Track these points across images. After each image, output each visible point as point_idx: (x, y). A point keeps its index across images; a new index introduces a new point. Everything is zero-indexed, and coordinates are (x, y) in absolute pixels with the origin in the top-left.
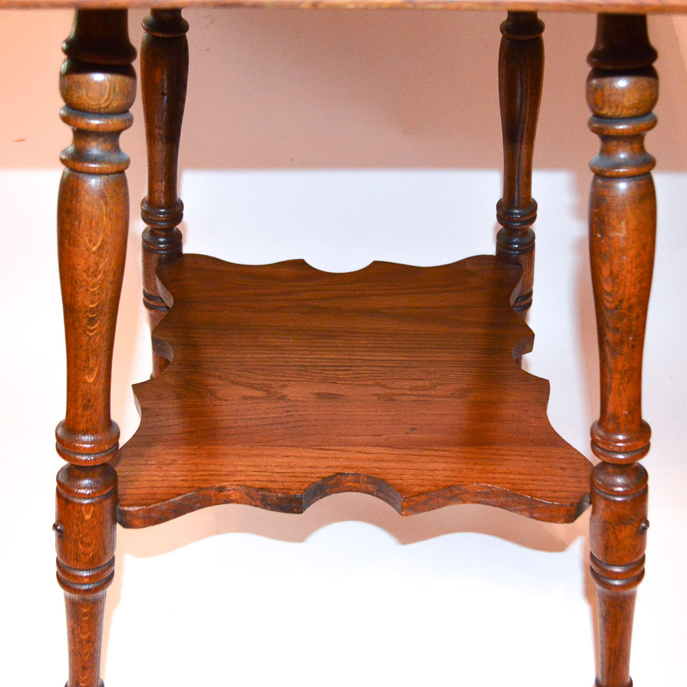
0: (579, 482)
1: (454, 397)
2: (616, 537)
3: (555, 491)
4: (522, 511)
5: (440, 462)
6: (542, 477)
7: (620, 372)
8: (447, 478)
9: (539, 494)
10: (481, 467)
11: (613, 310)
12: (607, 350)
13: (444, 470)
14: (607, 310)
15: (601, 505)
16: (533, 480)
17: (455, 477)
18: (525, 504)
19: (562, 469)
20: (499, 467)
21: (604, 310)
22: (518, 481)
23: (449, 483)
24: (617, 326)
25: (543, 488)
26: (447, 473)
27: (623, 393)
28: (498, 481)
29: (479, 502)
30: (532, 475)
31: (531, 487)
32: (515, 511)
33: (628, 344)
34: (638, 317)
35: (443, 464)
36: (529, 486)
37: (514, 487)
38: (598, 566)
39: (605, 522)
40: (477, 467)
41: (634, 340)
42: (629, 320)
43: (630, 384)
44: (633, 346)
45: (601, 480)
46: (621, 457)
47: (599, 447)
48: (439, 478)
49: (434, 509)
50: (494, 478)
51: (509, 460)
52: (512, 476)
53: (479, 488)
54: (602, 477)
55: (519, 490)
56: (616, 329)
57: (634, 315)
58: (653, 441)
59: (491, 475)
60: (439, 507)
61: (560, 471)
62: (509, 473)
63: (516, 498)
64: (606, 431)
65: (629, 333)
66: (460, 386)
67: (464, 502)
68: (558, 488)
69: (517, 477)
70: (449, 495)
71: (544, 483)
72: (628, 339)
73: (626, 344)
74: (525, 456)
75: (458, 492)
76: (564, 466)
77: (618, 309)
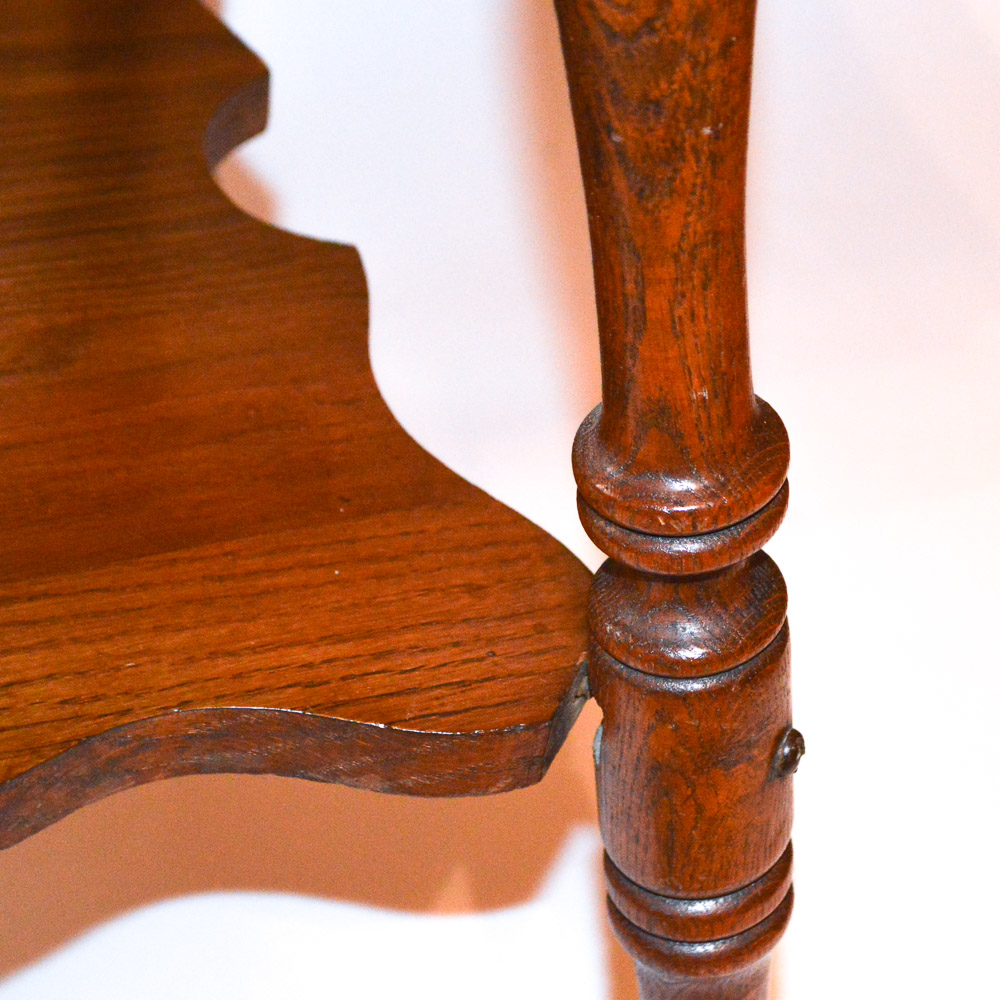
0: (540, 629)
1: (28, 369)
2: (700, 809)
3: (464, 684)
4: (355, 776)
5: (29, 649)
6: (411, 637)
7: (676, 258)
8: (69, 710)
9: (414, 704)
10: (181, 638)
11: (637, 35)
12: (620, 182)
13: (50, 677)
14: (613, 36)
15: (637, 715)
16: (378, 656)
17: (96, 698)
18: (365, 751)
19: (473, 589)
20: (251, 627)
21: (598, 35)
22: (324, 670)
23: (80, 729)
24: (655, 94)
25: (417, 678)
26: (62, 689)
27: (688, 326)
28: (255, 682)
29: (198, 769)
30: (370, 634)
31: (379, 683)
32: (333, 777)
33: (696, 151)
34: (726, 46)
35: (38, 656)
36: (371, 680)
37: (319, 695)
38: (641, 906)
39: (656, 767)
40: (169, 641)
41: (717, 136)
42: (695, 65)
43: (711, 294)
44: (715, 159)
45: (624, 628)
46: (692, 547)
47: (611, 521)
48: (38, 714)
49: (35, 830)
50: (238, 676)
51: (277, 590)
52: (303, 655)
53: (191, 724)
54: (629, 617)
55: (335, 706)
56: (651, 105)
57: (715, 45)
58: (796, 474)
59: (224, 665)
60: (56, 818)
61: (466, 600)
62: (291, 644)
63: (331, 736)
64: (635, 466)
65: (695, 116)
66: (34, 322)
67: (141, 778)
68: (474, 671)
69: (318, 654)
70: (83, 770)
71: (422, 659)
72: (698, 134)
73: (691, 157)
74: (332, 565)
75: (115, 752)
76: (477, 576)
77: (653, 31)
